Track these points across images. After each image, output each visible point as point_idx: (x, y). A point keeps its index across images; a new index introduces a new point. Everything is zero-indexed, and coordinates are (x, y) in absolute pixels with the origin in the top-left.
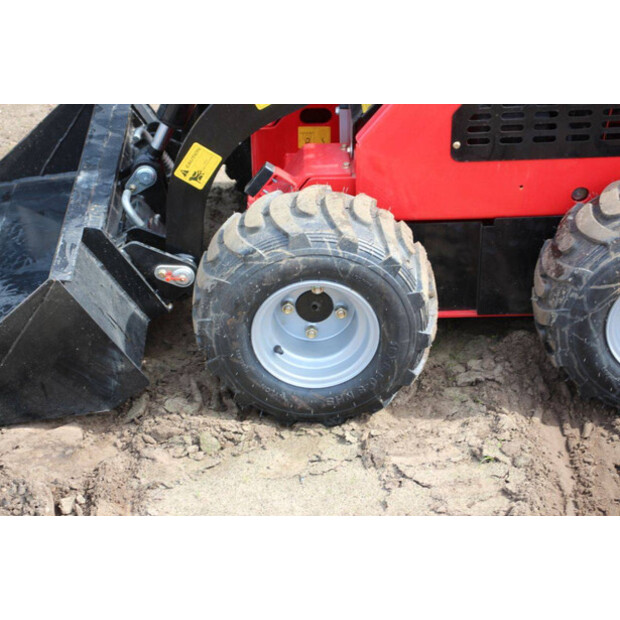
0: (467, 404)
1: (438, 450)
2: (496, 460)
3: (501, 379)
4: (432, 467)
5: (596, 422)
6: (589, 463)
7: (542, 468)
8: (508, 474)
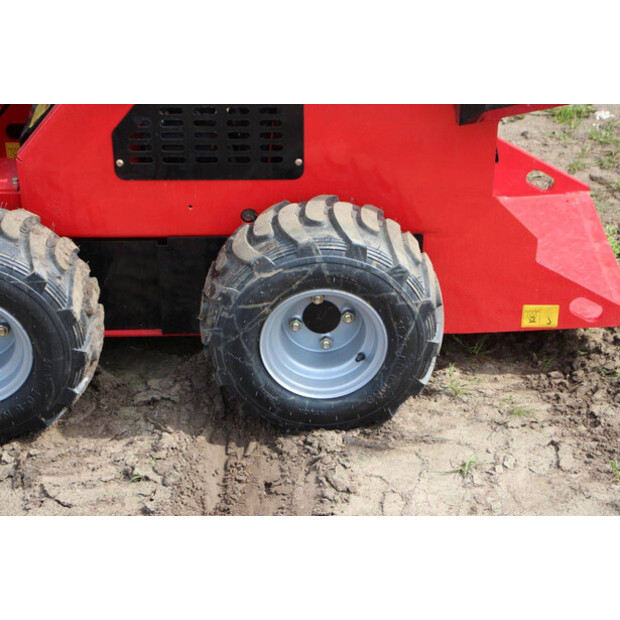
0: (138, 423)
1: (93, 470)
2: (147, 479)
3: (176, 398)
4: (81, 487)
5: (262, 440)
6: (240, 481)
7: (190, 486)
8: (154, 492)
